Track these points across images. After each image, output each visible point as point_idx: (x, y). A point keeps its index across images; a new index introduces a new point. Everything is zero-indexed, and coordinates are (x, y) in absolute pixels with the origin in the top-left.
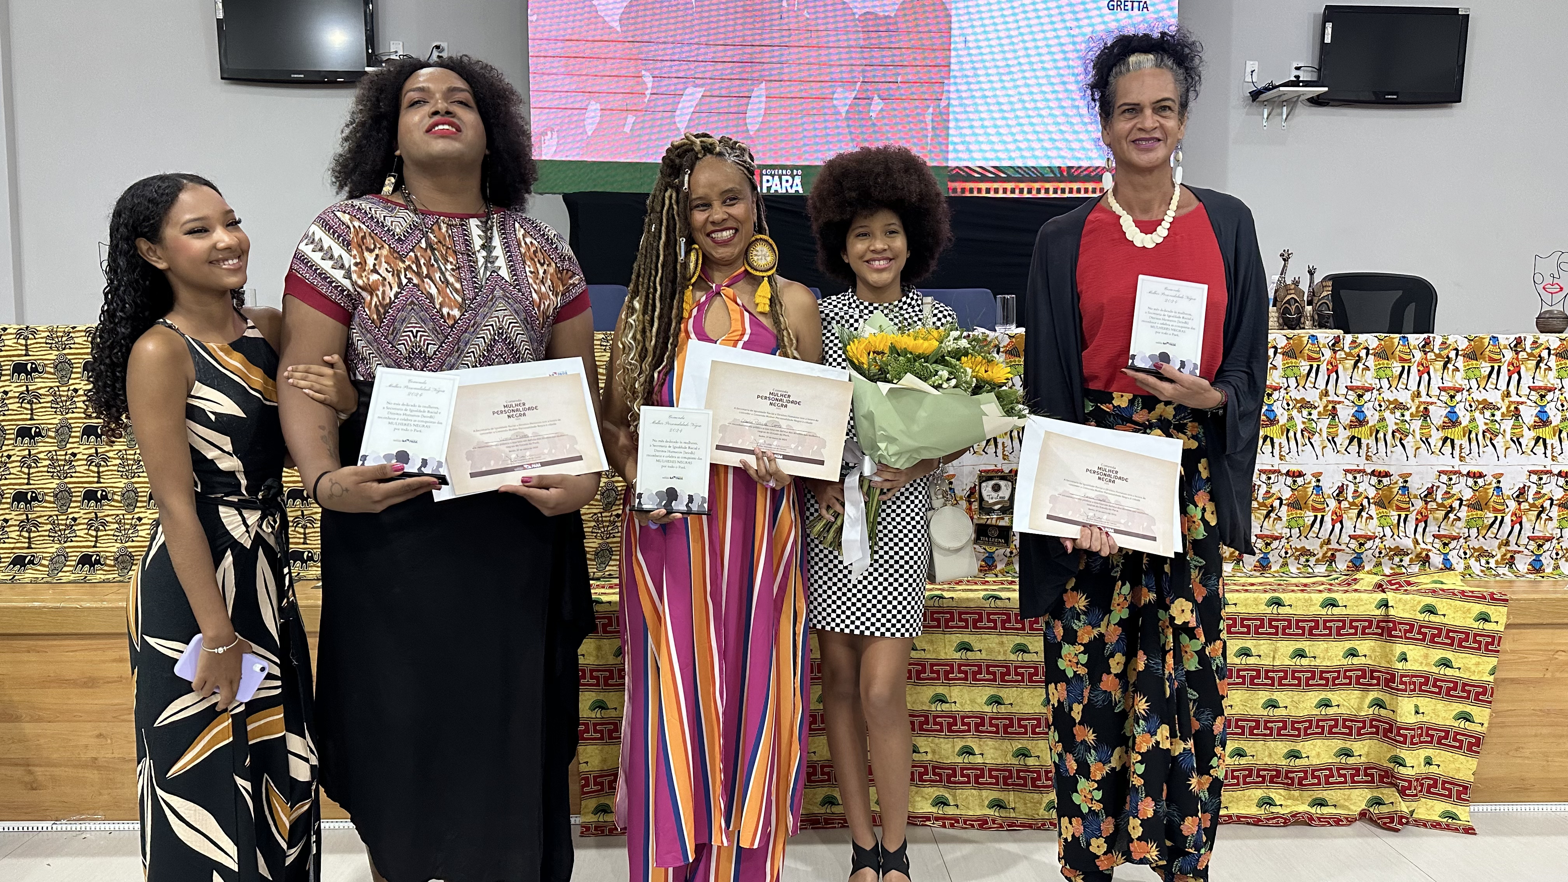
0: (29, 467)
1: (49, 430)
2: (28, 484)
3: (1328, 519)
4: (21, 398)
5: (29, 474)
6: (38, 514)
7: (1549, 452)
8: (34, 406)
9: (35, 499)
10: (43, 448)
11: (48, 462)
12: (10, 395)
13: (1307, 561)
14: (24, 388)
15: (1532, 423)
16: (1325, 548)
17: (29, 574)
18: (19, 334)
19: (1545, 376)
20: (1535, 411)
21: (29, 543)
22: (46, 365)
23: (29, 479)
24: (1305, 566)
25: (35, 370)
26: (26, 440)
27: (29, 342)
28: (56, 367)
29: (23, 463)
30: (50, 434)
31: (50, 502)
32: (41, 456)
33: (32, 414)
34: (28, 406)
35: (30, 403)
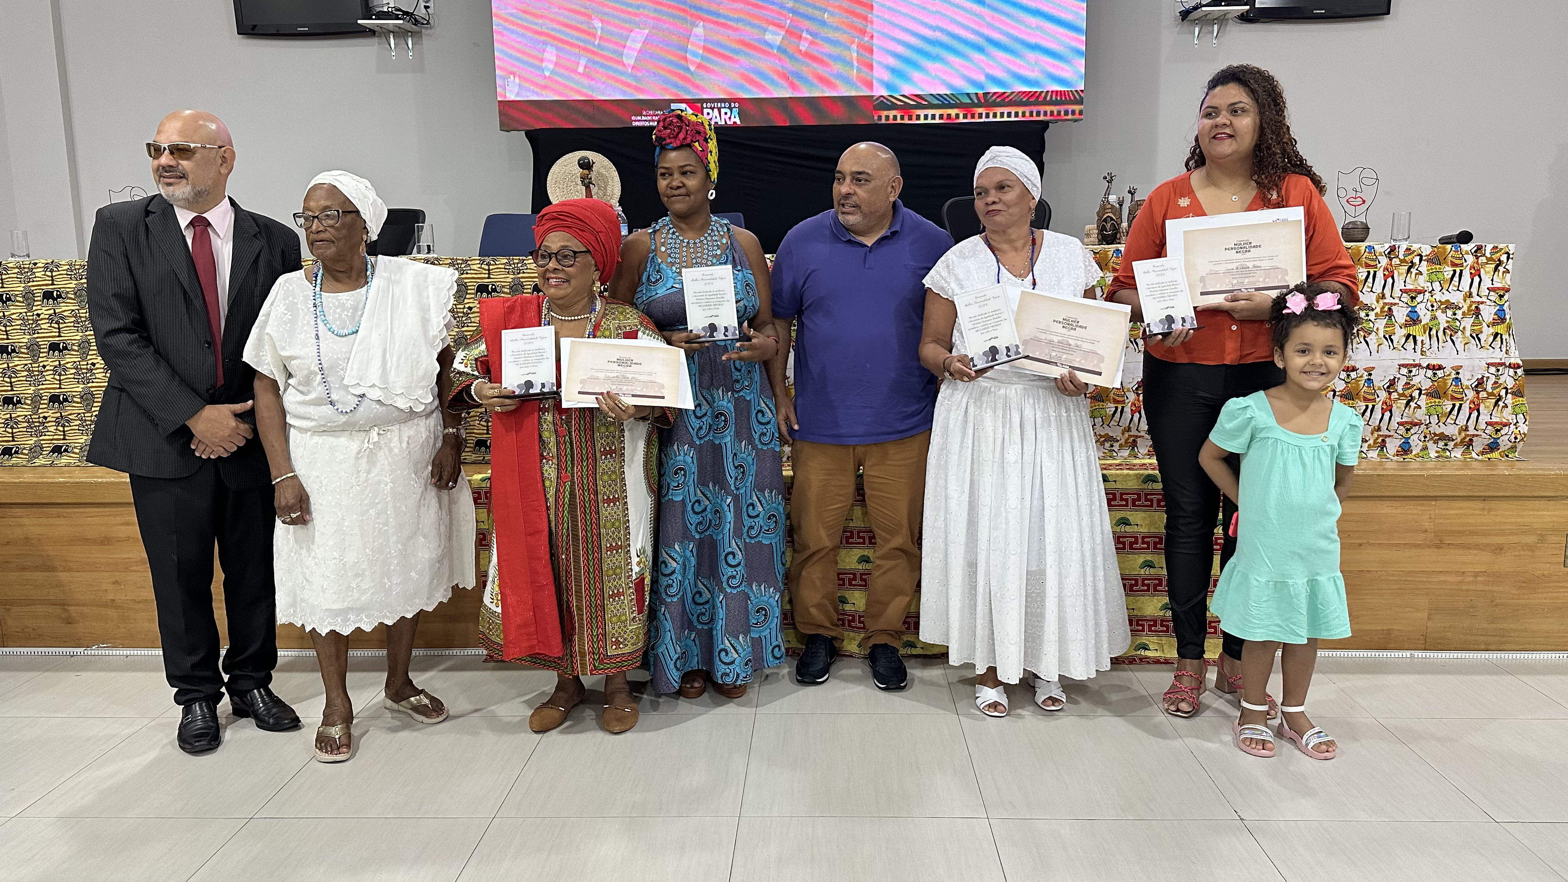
0: (60, 375)
1: (73, 344)
2: (60, 388)
3: (1128, 410)
4: (51, 319)
5: (60, 380)
6: (69, 412)
8: (61, 326)
9: (66, 400)
10: (70, 359)
11: (74, 371)
12: (42, 317)
13: (1112, 446)
14: (52, 311)
16: (1126, 435)
17: (64, 460)
18: (46, 267)
21: (64, 435)
22: (68, 292)
23: (60, 384)
24: (1110, 451)
25: (59, 296)
26: (57, 353)
27: (54, 274)
28: (75, 294)
29: (55, 371)
30: (74, 348)
31: (78, 403)
32: (68, 365)
33: (59, 332)
34: (56, 326)
35: (58, 323)
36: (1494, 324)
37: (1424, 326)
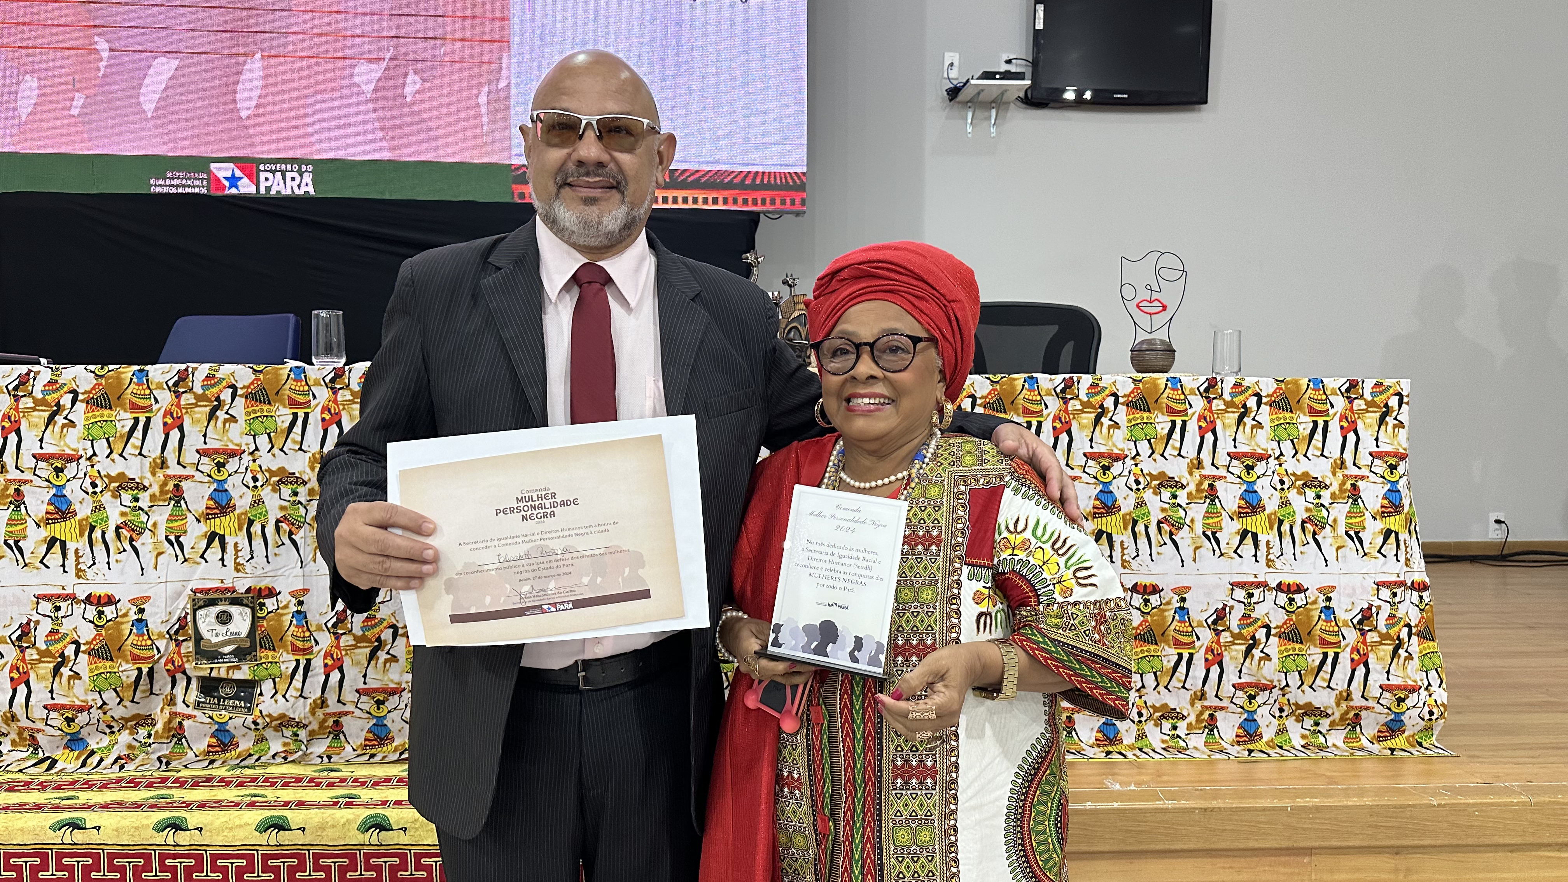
7: (1117, 554)
15: (1090, 508)
19: (1109, 436)
20: (1095, 490)
36: (1384, 514)
37: (1269, 516)
